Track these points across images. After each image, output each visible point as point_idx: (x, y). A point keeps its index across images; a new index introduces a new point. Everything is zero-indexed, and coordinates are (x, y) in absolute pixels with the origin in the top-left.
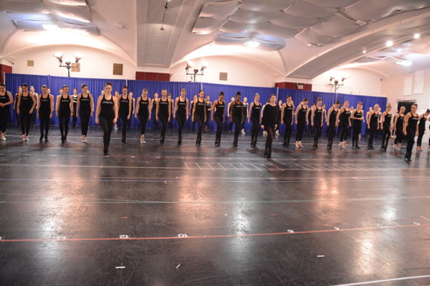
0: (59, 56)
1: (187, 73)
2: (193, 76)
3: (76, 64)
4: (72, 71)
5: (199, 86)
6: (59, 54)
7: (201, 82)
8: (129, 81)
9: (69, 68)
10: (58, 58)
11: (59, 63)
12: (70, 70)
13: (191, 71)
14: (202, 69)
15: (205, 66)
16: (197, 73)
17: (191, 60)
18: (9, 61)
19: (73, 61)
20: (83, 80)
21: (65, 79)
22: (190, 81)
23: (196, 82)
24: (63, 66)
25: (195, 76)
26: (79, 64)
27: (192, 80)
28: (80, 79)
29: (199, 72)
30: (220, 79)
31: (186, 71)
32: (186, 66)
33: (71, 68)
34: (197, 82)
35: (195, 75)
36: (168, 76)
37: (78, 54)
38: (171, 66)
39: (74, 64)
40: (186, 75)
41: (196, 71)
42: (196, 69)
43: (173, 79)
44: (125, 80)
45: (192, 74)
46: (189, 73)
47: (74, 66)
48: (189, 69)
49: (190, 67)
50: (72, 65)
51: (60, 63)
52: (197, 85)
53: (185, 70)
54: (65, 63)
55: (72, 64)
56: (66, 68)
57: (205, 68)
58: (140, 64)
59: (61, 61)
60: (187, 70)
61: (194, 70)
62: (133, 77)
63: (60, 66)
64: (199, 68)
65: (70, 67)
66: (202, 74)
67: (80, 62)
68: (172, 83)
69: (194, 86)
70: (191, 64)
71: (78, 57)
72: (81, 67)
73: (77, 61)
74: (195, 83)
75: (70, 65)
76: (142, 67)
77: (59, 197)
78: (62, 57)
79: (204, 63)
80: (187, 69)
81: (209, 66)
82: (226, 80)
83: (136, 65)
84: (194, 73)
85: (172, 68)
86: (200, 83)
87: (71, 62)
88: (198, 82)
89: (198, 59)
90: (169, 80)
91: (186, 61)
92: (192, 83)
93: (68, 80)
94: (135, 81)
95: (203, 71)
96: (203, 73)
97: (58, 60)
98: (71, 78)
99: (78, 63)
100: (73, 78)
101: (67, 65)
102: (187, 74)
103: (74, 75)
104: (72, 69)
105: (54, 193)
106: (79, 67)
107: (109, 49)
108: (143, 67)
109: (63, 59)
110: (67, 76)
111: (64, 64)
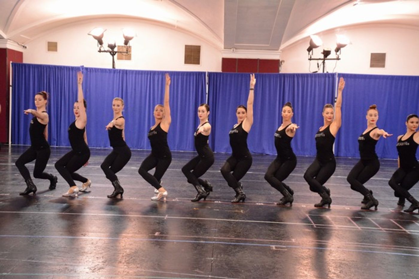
0: (98, 35)
1: (311, 57)
2: (320, 62)
3: (125, 47)
4: (118, 59)
5: (331, 79)
6: (97, 31)
7: (334, 72)
8: (210, 74)
9: (113, 54)
10: (95, 38)
11: (98, 46)
12: (116, 56)
13: (318, 53)
14: (337, 50)
15: (342, 43)
16: (328, 57)
17: (318, 34)
18: (18, 44)
19: (120, 42)
20: (136, 74)
21: (108, 71)
22: (317, 72)
23: (325, 72)
24: (105, 51)
25: (324, 63)
26: (130, 47)
27: (319, 70)
28: (132, 72)
29: (333, 55)
30: (372, 66)
31: (309, 54)
32: (308, 46)
33: (117, 54)
34: (327, 72)
35: (324, 60)
36: (276, 64)
37: (129, 30)
38: (282, 46)
39: (122, 46)
40: (309, 61)
41: (326, 53)
42: (326, 49)
43: (284, 69)
44: (205, 73)
45: (320, 59)
46: (313, 57)
47: (121, 51)
48: (314, 49)
49: (316, 47)
50: (118, 49)
51: (100, 46)
52: (327, 79)
53: (308, 52)
54: (107, 45)
55: (118, 46)
56: (109, 53)
57: (343, 46)
58: (228, 45)
59: (101, 43)
60: (311, 53)
61: (322, 51)
62: (217, 68)
63: (100, 51)
64: (332, 48)
65: (116, 52)
66: (338, 59)
67: (131, 43)
68: (284, 75)
69: (323, 80)
70: (317, 41)
71: (129, 35)
72: (133, 53)
73: (126, 43)
74: (326, 74)
75: (116, 50)
76: (232, 50)
77: (99, 267)
78: (102, 36)
79: (341, 38)
80: (309, 50)
81: (351, 43)
82: (383, 66)
83: (222, 46)
84: (322, 56)
85: (283, 50)
86: (333, 75)
87: (117, 45)
88: (330, 71)
89: (330, 32)
90: (278, 71)
91: (309, 37)
92: (319, 74)
93: (112, 74)
94: (220, 73)
95: (340, 54)
96: (338, 57)
97: (96, 41)
98: (117, 70)
99: (128, 45)
100: (120, 71)
101: (111, 50)
102: (310, 59)
103: (122, 65)
104: (118, 56)
105: (90, 260)
106: (130, 52)
107: (178, 21)
108: (235, 49)
109: (104, 40)
110: (111, 67)
111: (105, 47)
